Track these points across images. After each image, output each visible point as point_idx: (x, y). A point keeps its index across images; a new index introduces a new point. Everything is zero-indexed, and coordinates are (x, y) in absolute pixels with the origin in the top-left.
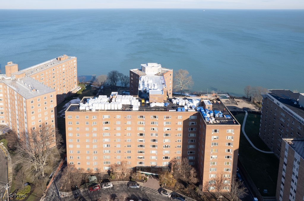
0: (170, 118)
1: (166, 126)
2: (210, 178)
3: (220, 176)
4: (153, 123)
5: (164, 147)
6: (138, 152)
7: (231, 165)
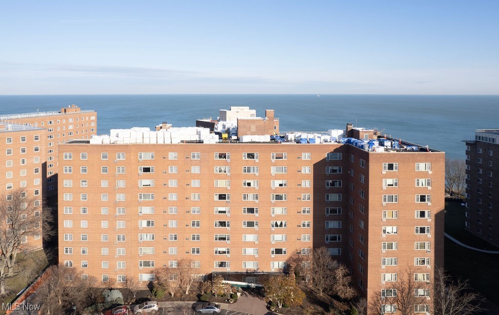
0: (285, 157)
1: (277, 177)
2: (384, 283)
3: (406, 278)
4: (249, 171)
5: (273, 226)
6: (216, 239)
7: (429, 250)
